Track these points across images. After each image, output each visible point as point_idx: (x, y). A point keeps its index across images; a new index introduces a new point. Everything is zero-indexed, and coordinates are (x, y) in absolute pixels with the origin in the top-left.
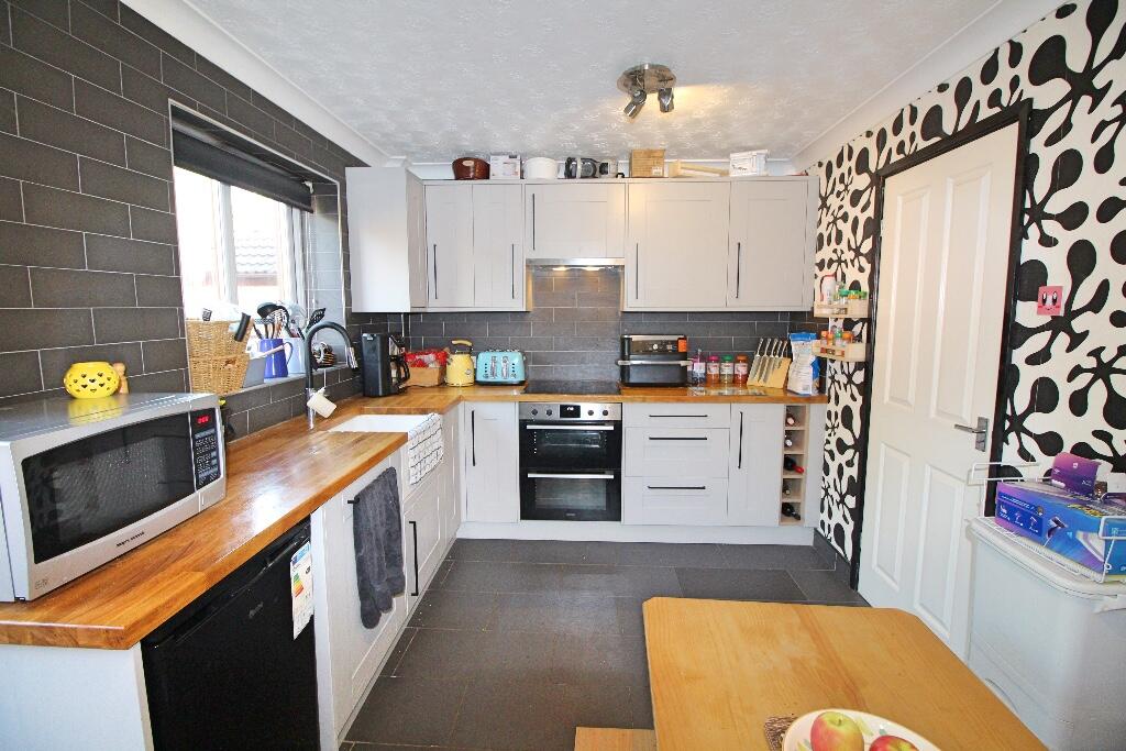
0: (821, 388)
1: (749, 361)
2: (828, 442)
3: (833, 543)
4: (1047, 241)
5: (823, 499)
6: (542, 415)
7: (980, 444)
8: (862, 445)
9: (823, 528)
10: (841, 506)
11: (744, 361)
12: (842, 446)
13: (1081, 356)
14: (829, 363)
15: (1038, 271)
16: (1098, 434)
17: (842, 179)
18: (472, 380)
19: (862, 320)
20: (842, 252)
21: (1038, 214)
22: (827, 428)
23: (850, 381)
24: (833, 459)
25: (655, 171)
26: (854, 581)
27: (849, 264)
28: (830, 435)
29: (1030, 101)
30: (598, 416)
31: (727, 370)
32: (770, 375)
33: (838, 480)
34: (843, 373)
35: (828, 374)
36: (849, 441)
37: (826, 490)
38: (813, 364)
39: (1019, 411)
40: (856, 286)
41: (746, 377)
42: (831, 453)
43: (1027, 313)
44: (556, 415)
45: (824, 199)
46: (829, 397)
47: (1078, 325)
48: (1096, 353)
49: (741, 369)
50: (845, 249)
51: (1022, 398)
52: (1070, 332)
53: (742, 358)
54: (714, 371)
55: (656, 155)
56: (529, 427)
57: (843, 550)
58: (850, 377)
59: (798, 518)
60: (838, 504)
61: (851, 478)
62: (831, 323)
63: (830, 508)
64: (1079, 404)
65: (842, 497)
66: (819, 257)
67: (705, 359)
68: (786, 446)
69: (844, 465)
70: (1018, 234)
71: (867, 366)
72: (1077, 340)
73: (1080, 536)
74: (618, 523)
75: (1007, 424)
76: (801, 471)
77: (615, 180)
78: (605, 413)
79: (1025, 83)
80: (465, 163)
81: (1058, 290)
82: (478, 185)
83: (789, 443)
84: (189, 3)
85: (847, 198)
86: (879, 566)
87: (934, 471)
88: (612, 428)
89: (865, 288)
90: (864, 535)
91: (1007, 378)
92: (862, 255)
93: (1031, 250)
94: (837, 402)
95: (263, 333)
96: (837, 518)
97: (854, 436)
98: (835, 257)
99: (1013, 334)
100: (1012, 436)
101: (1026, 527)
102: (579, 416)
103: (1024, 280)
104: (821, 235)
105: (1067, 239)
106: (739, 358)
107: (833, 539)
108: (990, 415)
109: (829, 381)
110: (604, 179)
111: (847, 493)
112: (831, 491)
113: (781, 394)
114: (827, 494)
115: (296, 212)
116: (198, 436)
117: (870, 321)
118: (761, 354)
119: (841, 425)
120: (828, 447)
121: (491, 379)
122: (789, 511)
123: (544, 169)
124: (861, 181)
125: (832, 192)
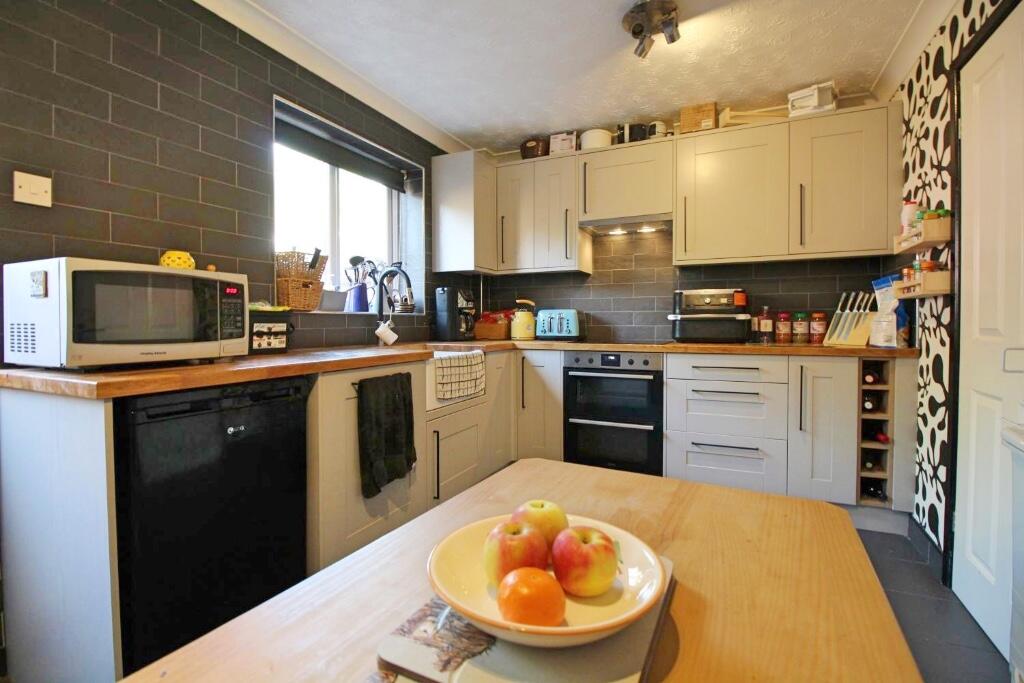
0: (910, 340)
1: (827, 320)
2: (921, 405)
3: (928, 530)
5: (917, 477)
6: (584, 363)
8: (952, 402)
9: (918, 513)
10: (934, 481)
11: (820, 319)
12: (934, 406)
14: (919, 308)
17: (922, 94)
18: (532, 335)
19: (947, 245)
20: (926, 175)
22: (920, 387)
23: (940, 324)
24: (926, 424)
26: (947, 577)
27: (933, 185)
28: (922, 396)
30: (638, 365)
31: (800, 328)
32: (852, 332)
33: (931, 450)
34: (933, 316)
35: (918, 322)
36: (940, 398)
37: (920, 464)
38: (896, 311)
40: (939, 207)
41: (823, 336)
42: (924, 417)
44: (597, 363)
45: (907, 123)
46: (921, 351)
49: (817, 327)
50: (929, 169)
53: (819, 316)
54: (783, 328)
55: (703, 109)
56: (571, 373)
57: (937, 536)
58: (938, 318)
59: (885, 498)
60: (932, 480)
61: (943, 442)
63: (924, 486)
65: (935, 469)
67: (774, 317)
68: (864, 410)
69: (936, 429)
71: (951, 299)
74: (659, 478)
76: (886, 441)
77: (665, 139)
78: (646, 363)
80: (529, 145)
82: (540, 161)
83: (869, 405)
84: (251, 3)
85: (927, 110)
86: (975, 554)
88: (651, 377)
89: (948, 206)
90: (958, 514)
92: (944, 169)
94: (928, 355)
95: (353, 278)
96: (932, 498)
97: (945, 390)
98: (920, 184)
102: (619, 365)
104: (907, 164)
106: (815, 315)
107: (927, 525)
109: (919, 331)
110: (653, 139)
111: (940, 464)
112: (926, 465)
114: (921, 469)
115: (395, 192)
116: (224, 301)
117: (953, 243)
118: (843, 309)
119: (933, 381)
120: (921, 411)
121: (548, 334)
123: (596, 139)
124: (939, 85)
125: (914, 113)
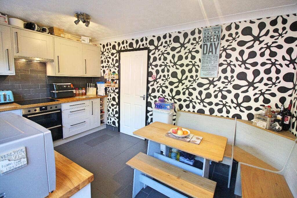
0: (106, 93)
4: (153, 69)
5: (108, 117)
6: (33, 112)
7: (144, 99)
8: (118, 104)
9: (109, 123)
10: (114, 117)
12: (113, 105)
13: (158, 85)
14: (107, 88)
15: (152, 73)
16: (161, 95)
17: (108, 49)
19: (117, 79)
20: (109, 65)
21: (151, 65)
22: (108, 102)
24: (110, 108)
25: (62, 35)
27: (112, 68)
29: (149, 47)
30: (54, 108)
31: (81, 92)
33: (112, 112)
34: (112, 90)
36: (115, 104)
37: (109, 115)
39: (150, 93)
40: (114, 72)
41: (86, 93)
43: (150, 79)
44: (38, 111)
45: (103, 53)
46: (108, 95)
47: (158, 81)
48: (160, 84)
49: (84, 91)
50: (110, 64)
51: (150, 91)
52: (157, 82)
53: (84, 88)
54: (77, 92)
55: (61, 30)
56: (29, 116)
57: (115, 125)
58: (114, 91)
59: (104, 123)
60: (113, 117)
61: (116, 111)
62: (107, 80)
63: (110, 118)
64: (158, 91)
65: (114, 115)
66: (102, 65)
68: (101, 107)
69: (114, 109)
70: (148, 67)
71: (119, 88)
72: (157, 83)
73: (167, 107)
75: (148, 95)
76: (104, 112)
78: (56, 107)
79: (148, 44)
81: (154, 76)
85: (110, 54)
87: (136, 105)
88: (60, 111)
89: (117, 73)
91: (148, 89)
92: (115, 66)
93: (150, 70)
94: (111, 97)
97: (116, 102)
98: (107, 66)
99: (148, 82)
100: (149, 97)
101: (160, 107)
102: (47, 110)
103: (149, 74)
104: (102, 60)
105: (155, 69)
107: (112, 124)
108: (145, 94)
110: (45, 33)
113: (96, 96)
117: (119, 79)
118: (88, 87)
119: (112, 101)
120: (109, 106)
122: (102, 122)
124: (114, 51)
125: (105, 52)
